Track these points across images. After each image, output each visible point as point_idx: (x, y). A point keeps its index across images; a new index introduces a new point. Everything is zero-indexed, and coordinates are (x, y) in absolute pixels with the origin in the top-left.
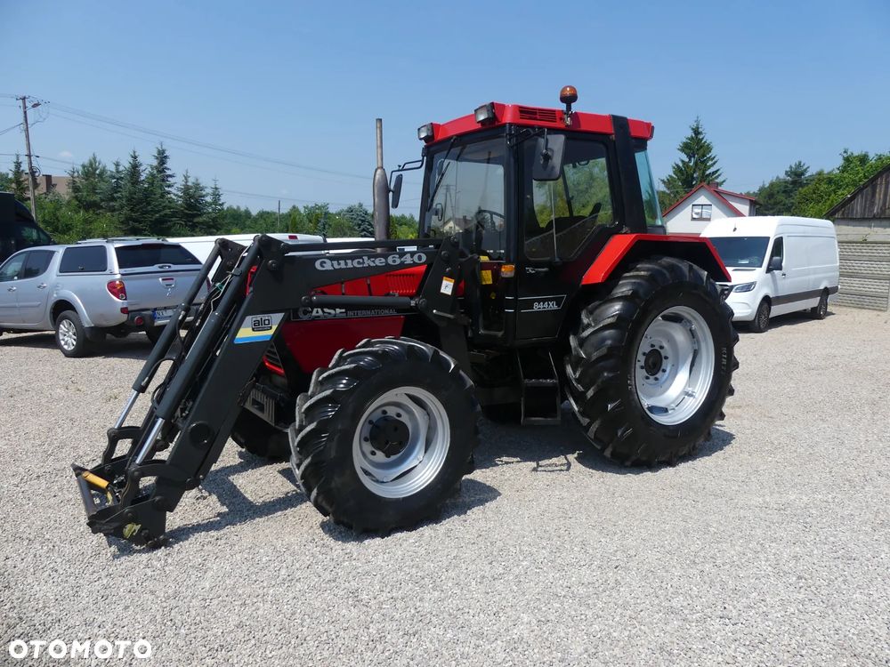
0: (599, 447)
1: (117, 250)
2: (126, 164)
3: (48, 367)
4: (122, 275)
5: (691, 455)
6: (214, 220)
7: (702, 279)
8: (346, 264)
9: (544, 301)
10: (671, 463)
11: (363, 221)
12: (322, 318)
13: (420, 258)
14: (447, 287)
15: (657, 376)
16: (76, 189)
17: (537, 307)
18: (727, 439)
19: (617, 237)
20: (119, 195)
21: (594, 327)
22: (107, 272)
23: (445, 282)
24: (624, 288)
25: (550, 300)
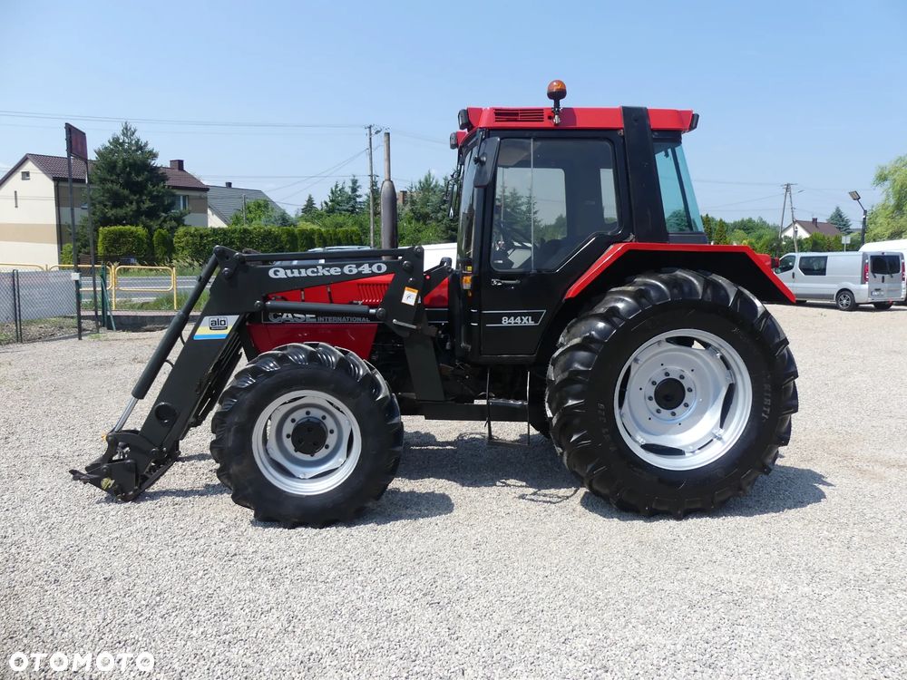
7: (726, 297)
8: (300, 273)
9: (516, 316)
12: (292, 321)
13: (379, 268)
14: (409, 298)
15: (675, 410)
17: (505, 322)
21: (564, 347)
23: (407, 293)
25: (525, 315)
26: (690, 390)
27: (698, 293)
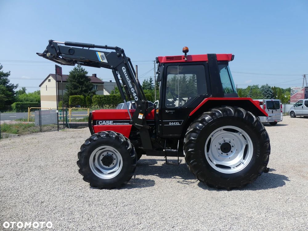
12: (106, 124)
14: (141, 116)
15: (228, 153)
25: (177, 122)
26: (233, 146)
27: (232, 114)
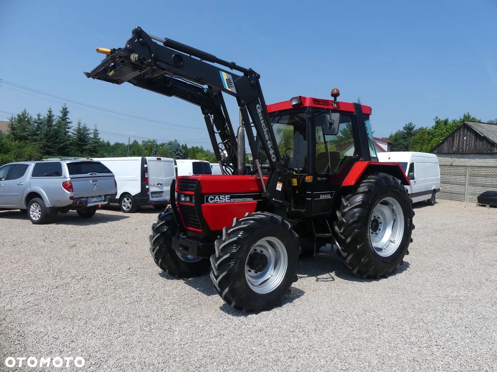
0: (351, 268)
1: (68, 164)
2: (44, 115)
3: (26, 230)
4: (71, 178)
5: (393, 273)
6: (94, 147)
7: (398, 184)
9: (325, 194)
10: (385, 276)
11: (177, 150)
12: (219, 202)
14: (279, 187)
15: (377, 232)
16: (13, 129)
17: (322, 197)
18: (407, 265)
19: (358, 162)
20: (39, 132)
21: (350, 206)
22: (62, 177)
23: (278, 185)
24: (363, 188)
25: (328, 194)
26: (381, 223)
